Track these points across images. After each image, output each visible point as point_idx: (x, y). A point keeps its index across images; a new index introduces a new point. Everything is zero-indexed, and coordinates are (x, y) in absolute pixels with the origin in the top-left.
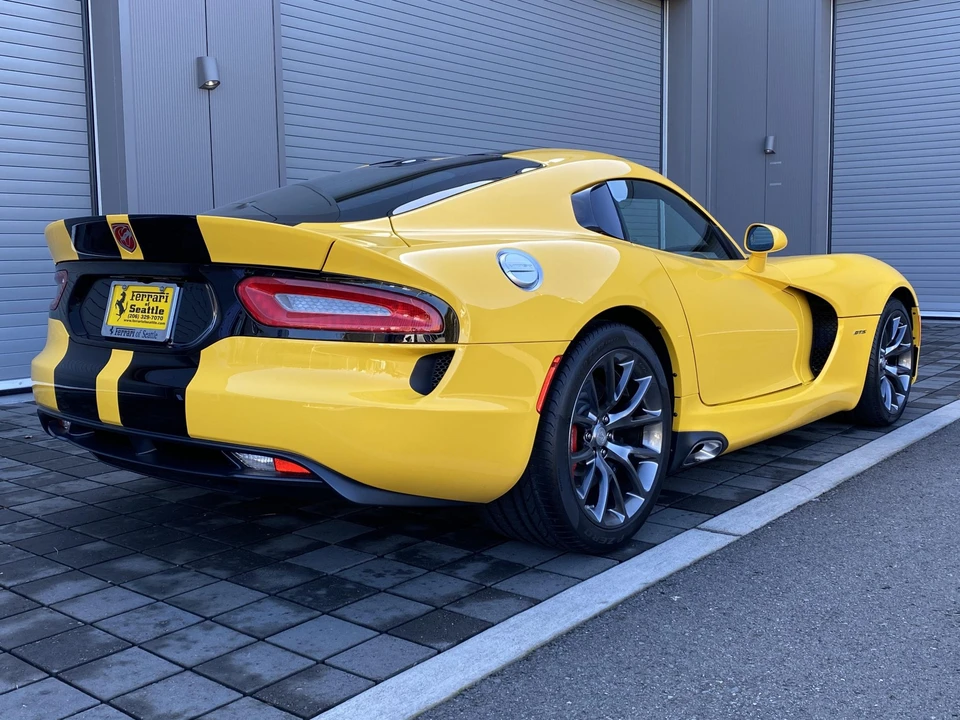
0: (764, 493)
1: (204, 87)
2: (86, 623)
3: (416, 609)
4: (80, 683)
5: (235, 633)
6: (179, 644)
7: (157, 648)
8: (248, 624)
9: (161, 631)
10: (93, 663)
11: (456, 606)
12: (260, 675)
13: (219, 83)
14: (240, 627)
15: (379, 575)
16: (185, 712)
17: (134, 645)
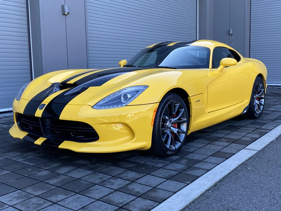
0: (258, 138)
1: (64, 14)
2: (78, 179)
3: (174, 173)
4: (87, 195)
5: (124, 180)
6: (109, 184)
7: (103, 185)
8: (126, 178)
9: (102, 180)
10: (87, 190)
11: (185, 172)
12: (139, 192)
13: (69, 13)
14: (125, 178)
15: (157, 164)
16: (123, 202)
17: (96, 184)
